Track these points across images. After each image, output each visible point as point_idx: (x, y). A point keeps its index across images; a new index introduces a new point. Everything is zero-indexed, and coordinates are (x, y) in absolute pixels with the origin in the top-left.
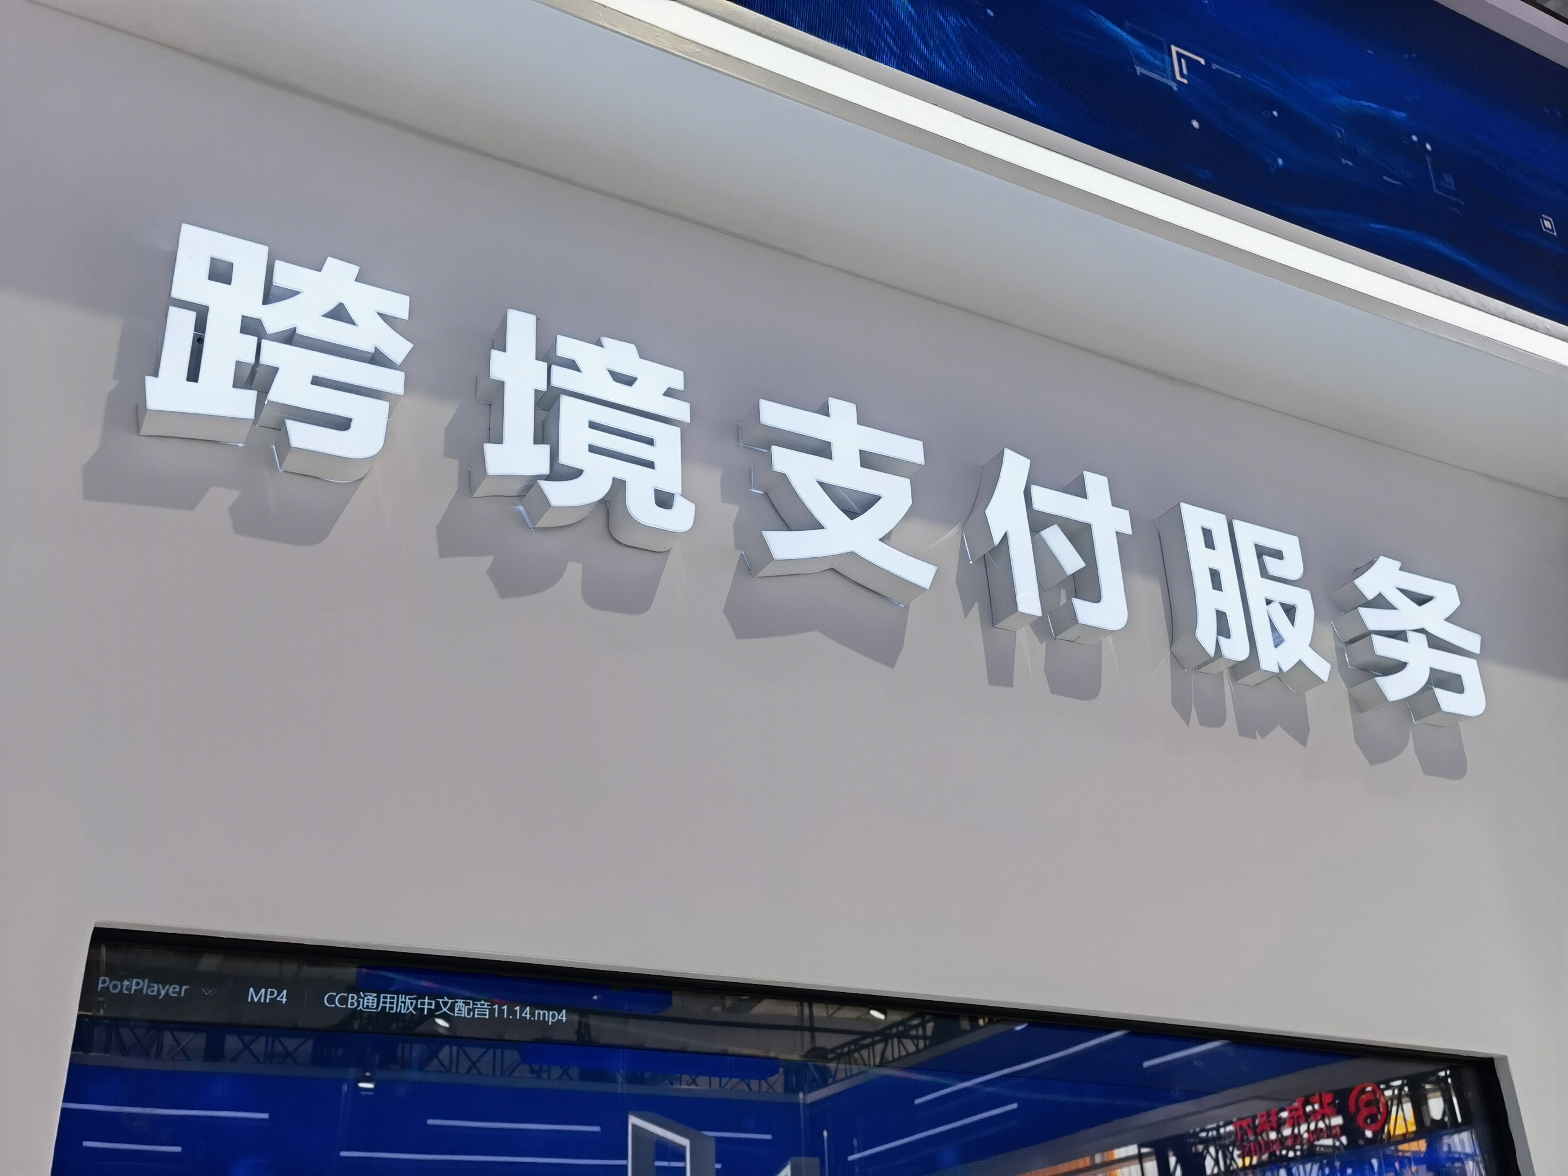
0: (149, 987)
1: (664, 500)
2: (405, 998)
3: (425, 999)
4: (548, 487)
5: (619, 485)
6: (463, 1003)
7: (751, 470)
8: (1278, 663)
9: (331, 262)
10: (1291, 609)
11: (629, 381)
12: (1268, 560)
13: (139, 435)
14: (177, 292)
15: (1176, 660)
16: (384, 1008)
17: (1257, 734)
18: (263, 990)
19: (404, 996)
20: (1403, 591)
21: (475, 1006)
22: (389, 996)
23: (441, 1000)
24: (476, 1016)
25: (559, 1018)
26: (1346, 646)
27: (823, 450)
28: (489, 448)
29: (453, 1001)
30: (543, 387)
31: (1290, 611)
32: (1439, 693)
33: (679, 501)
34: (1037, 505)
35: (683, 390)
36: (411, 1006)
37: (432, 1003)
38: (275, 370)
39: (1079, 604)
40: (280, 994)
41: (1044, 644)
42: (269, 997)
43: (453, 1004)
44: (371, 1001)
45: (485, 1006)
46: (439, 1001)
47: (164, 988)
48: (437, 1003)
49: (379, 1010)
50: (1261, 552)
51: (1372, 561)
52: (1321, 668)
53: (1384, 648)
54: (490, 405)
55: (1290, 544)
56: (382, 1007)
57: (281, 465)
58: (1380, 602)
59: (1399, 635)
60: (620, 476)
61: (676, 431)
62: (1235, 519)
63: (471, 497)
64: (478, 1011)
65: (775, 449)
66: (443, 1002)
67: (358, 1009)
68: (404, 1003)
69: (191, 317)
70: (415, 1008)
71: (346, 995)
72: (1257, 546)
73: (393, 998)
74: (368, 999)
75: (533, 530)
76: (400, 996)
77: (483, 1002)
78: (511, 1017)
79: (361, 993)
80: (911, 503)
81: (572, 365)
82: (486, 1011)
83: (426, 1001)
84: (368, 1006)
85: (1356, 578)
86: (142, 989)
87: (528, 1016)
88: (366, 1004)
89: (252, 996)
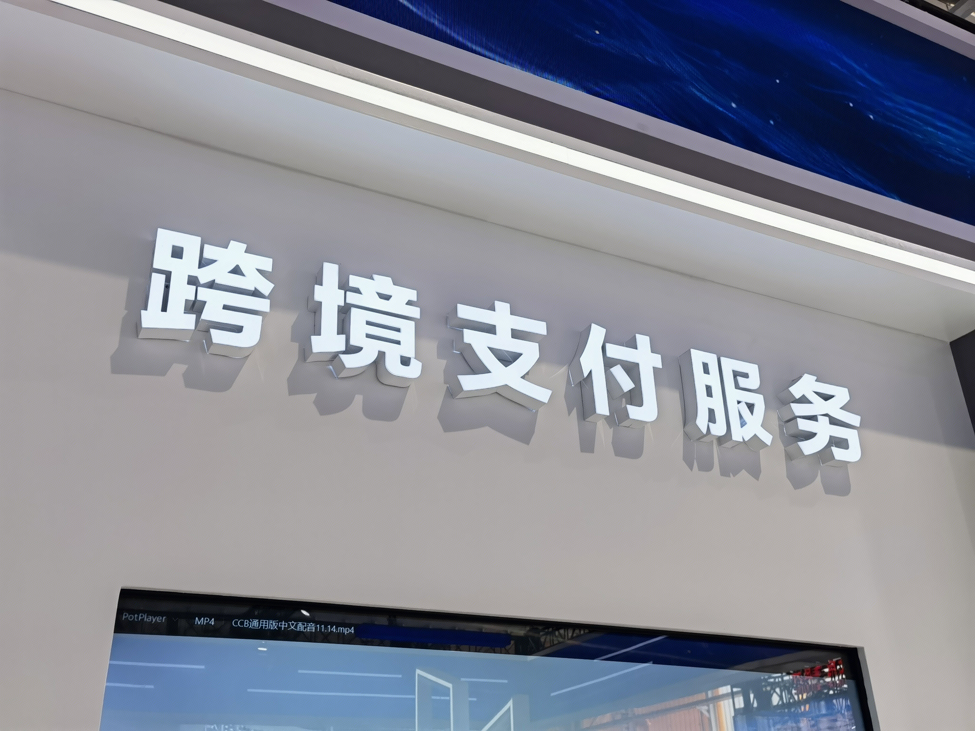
0: (147, 618)
1: (405, 361)
2: (273, 622)
3: (282, 622)
4: (343, 357)
5: (382, 355)
6: (302, 624)
7: (453, 340)
8: (742, 436)
9: (232, 243)
10: (751, 406)
11: (387, 298)
12: (739, 379)
13: (138, 339)
14: (156, 266)
15: (686, 435)
16: (262, 627)
17: (731, 474)
18: (203, 618)
19: (272, 621)
20: (817, 393)
21: (307, 626)
22: (264, 621)
23: (290, 623)
24: (308, 631)
25: (351, 631)
26: (784, 424)
27: (491, 329)
28: (313, 338)
29: (297, 623)
30: (342, 304)
31: (751, 407)
32: (834, 449)
33: (413, 362)
34: (609, 354)
35: (416, 301)
36: (276, 626)
37: (286, 624)
38: (205, 303)
39: (630, 408)
40: (211, 620)
41: (612, 429)
42: (205, 622)
43: (297, 625)
44: (255, 623)
45: (313, 626)
46: (289, 623)
47: (154, 617)
48: (289, 624)
49: (260, 628)
50: (736, 374)
51: (801, 376)
52: (767, 438)
53: (804, 425)
54: (315, 312)
55: (752, 369)
56: (261, 626)
57: (208, 351)
58: (804, 400)
59: (813, 418)
60: (383, 350)
61: (412, 323)
62: (722, 356)
63: (305, 362)
64: (309, 628)
65: (465, 331)
66: (291, 623)
67: (249, 627)
68: (272, 624)
69: (163, 277)
70: (278, 627)
71: (243, 620)
72: (733, 371)
73: (266, 622)
74: (254, 623)
75: (337, 379)
76: (270, 621)
77: (311, 623)
78: (326, 631)
79: (251, 620)
80: (539, 357)
81: (357, 291)
82: (313, 628)
83: (283, 623)
84: (254, 626)
85: (790, 387)
86: (144, 618)
87: (334, 630)
88: (253, 625)
89: (197, 621)
